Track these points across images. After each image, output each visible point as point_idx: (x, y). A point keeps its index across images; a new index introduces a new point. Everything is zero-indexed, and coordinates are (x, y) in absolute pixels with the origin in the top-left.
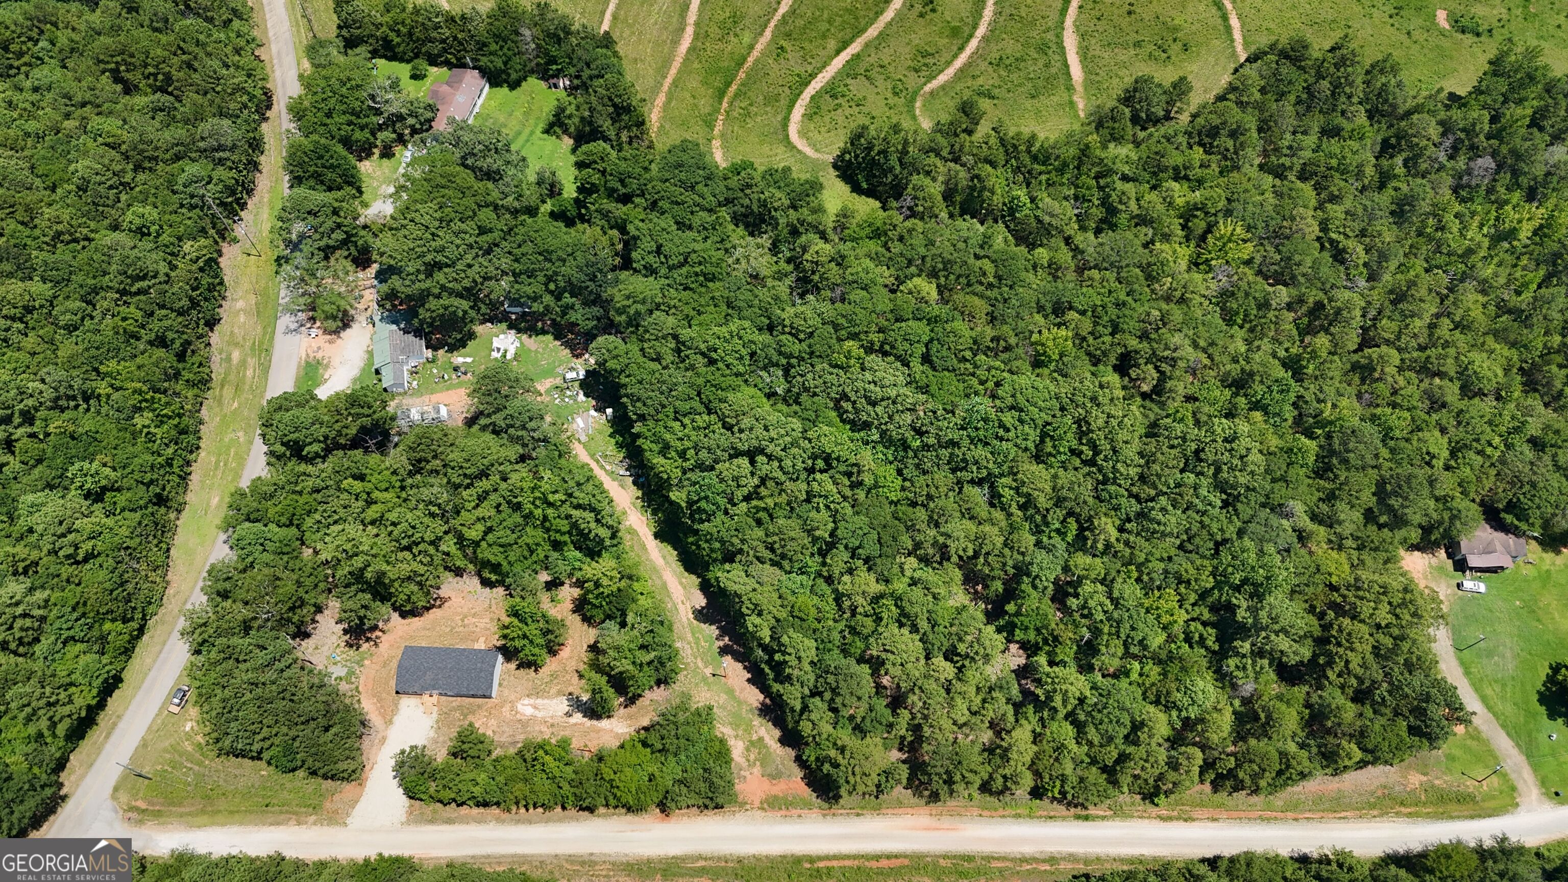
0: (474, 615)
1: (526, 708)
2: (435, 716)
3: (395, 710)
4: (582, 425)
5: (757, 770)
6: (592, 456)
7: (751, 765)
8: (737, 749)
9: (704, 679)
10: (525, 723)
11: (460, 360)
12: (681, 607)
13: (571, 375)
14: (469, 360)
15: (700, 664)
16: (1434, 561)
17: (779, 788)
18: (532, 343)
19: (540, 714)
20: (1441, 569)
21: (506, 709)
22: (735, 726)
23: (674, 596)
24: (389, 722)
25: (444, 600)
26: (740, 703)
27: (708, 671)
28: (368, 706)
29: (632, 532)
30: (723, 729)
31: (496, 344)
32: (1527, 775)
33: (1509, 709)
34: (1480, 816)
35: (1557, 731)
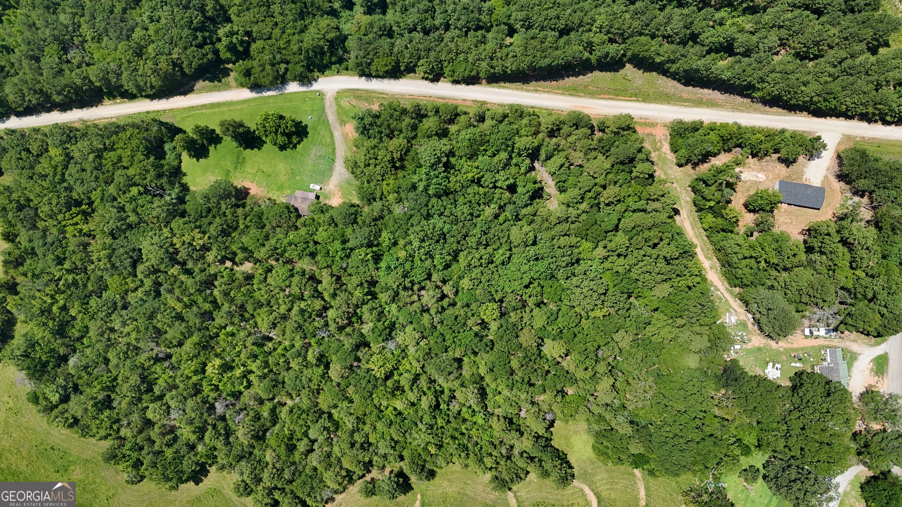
0: (786, 223)
1: (762, 177)
2: (805, 175)
3: (823, 182)
5: (658, 138)
6: (727, 301)
7: (660, 141)
8: (666, 148)
10: (762, 170)
11: (798, 365)
12: (686, 217)
14: (793, 364)
18: (759, 372)
19: (755, 173)
21: (771, 177)
24: (826, 177)
25: (801, 233)
27: (675, 185)
28: (838, 186)
30: (671, 157)
31: (779, 372)
32: (327, 104)
33: (323, 132)
34: (354, 90)
35: (307, 120)
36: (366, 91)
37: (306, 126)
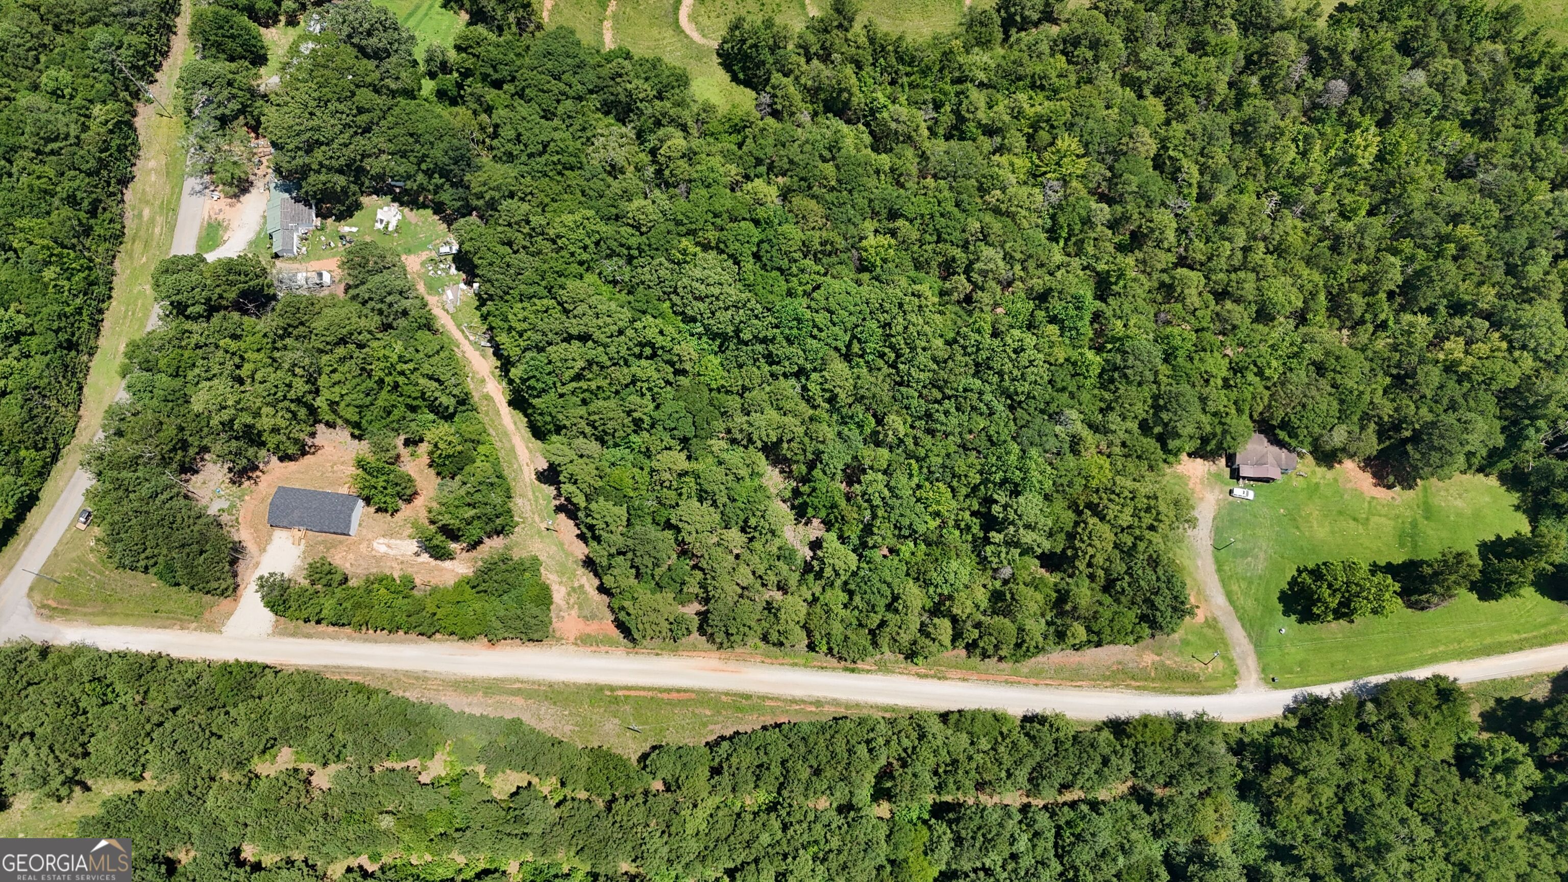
0: (343, 463)
1: (381, 546)
2: (302, 547)
3: (269, 540)
4: (451, 296)
5: (574, 612)
6: (459, 326)
7: (570, 607)
8: (559, 594)
9: (539, 532)
10: (378, 559)
11: (347, 229)
12: (525, 468)
13: (445, 249)
14: (354, 229)
15: (537, 519)
16: (1213, 468)
17: (592, 628)
18: (413, 216)
19: (392, 552)
20: (1218, 476)
21: (363, 547)
22: (561, 573)
23: (521, 459)
24: (263, 550)
25: (317, 448)
26: (568, 554)
27: (543, 526)
28: (244, 535)
29: (488, 398)
30: (550, 577)
31: (379, 216)
32: (1252, 661)
33: (1250, 604)
34: (1200, 694)
35: (1288, 626)
36: (1174, 693)
37: (1286, 613)
